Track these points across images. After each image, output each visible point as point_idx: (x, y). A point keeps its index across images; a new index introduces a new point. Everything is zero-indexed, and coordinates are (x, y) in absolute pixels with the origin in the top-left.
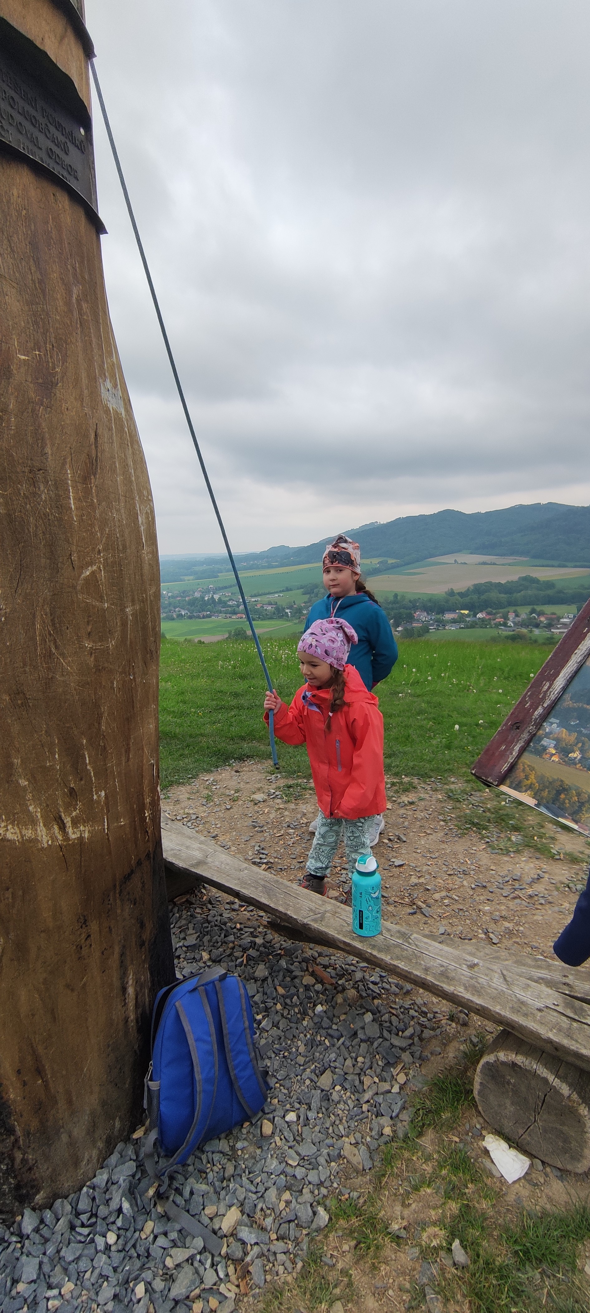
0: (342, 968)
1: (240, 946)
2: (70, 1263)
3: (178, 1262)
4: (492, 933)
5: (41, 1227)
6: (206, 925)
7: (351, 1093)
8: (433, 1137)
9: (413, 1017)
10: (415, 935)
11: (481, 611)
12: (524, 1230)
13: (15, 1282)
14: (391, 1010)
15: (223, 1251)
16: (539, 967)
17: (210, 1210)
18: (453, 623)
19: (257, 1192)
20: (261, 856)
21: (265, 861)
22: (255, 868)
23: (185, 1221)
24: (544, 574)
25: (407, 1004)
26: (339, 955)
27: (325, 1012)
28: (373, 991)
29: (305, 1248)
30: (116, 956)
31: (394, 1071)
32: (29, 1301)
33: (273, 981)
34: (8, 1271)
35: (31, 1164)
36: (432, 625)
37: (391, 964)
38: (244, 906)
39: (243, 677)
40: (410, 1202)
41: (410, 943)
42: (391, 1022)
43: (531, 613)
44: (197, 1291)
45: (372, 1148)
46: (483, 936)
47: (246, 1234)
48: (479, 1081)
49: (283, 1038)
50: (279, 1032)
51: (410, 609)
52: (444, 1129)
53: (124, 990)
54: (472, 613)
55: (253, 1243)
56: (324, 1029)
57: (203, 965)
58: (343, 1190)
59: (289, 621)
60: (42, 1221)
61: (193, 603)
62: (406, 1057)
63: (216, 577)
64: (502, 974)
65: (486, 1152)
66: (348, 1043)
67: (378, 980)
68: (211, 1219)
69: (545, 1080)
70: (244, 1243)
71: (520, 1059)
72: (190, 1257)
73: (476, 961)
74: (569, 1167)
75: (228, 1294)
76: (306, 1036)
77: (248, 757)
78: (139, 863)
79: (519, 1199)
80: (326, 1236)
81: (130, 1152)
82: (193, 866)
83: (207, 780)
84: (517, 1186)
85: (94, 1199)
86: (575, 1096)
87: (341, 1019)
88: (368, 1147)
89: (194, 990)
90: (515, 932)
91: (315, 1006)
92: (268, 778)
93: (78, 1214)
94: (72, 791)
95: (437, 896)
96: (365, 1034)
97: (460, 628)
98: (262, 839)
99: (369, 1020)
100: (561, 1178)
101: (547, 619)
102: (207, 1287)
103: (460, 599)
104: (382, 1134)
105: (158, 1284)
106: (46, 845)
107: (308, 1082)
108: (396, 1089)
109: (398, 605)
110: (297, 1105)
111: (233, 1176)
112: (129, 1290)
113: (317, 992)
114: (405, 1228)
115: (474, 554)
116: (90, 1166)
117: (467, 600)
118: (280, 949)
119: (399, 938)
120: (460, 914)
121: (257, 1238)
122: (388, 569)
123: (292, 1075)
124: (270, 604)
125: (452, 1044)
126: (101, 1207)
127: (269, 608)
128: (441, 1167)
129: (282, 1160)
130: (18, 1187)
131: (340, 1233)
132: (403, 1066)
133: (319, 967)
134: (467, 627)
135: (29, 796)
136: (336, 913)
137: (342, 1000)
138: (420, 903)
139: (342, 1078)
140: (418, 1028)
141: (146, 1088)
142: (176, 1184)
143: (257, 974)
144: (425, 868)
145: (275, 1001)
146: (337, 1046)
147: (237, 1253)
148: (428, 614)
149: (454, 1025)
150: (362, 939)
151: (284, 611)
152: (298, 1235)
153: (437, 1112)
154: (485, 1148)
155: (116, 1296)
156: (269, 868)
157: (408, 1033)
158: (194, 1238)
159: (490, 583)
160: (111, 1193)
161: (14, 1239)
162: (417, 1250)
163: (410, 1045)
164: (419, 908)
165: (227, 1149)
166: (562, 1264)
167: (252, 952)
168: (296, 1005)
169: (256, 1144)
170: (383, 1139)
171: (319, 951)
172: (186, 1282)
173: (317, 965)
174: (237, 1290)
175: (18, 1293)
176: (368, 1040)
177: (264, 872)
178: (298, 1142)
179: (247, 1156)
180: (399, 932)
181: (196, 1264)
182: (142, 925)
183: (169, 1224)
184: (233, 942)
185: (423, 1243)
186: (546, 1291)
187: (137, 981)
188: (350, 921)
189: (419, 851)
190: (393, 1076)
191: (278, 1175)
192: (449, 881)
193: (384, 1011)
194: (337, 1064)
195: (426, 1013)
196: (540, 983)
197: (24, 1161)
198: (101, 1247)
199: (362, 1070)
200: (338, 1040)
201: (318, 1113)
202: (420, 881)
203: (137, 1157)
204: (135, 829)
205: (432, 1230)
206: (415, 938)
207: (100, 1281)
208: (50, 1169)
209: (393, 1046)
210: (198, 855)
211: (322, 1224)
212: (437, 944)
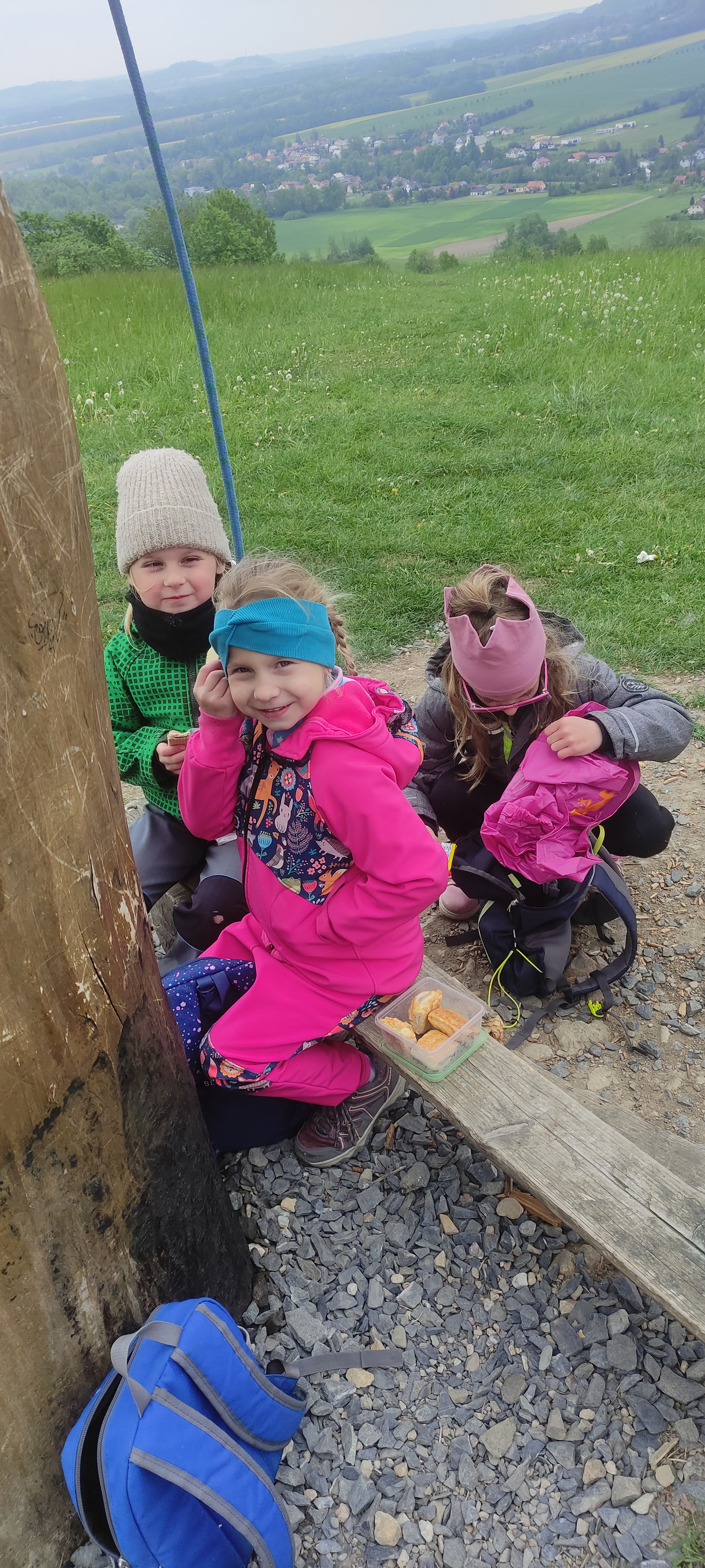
27: (533, 1289)
30: (39, 1267)
31: (655, 1456)
33: (436, 1201)
39: (504, 379)
49: (439, 1331)
50: (433, 1317)
56: (525, 1328)
59: (647, 189)
61: (427, 161)
62: (686, 1426)
63: (481, 88)
66: (567, 1371)
76: (486, 1335)
87: (564, 1311)
96: (606, 1358)
99: (619, 1327)
108: (650, 1500)
113: (523, 1239)
119: (685, 1222)
124: (604, 149)
127: (602, 160)
132: (677, 1446)
137: (571, 1267)
139: (540, 1448)
143: (404, 1182)
145: (435, 1247)
151: (635, 164)
168: (476, 1262)
176: (611, 1373)
187: (103, 1285)
190: (649, 1466)
199: (586, 1437)
209: (663, 1396)
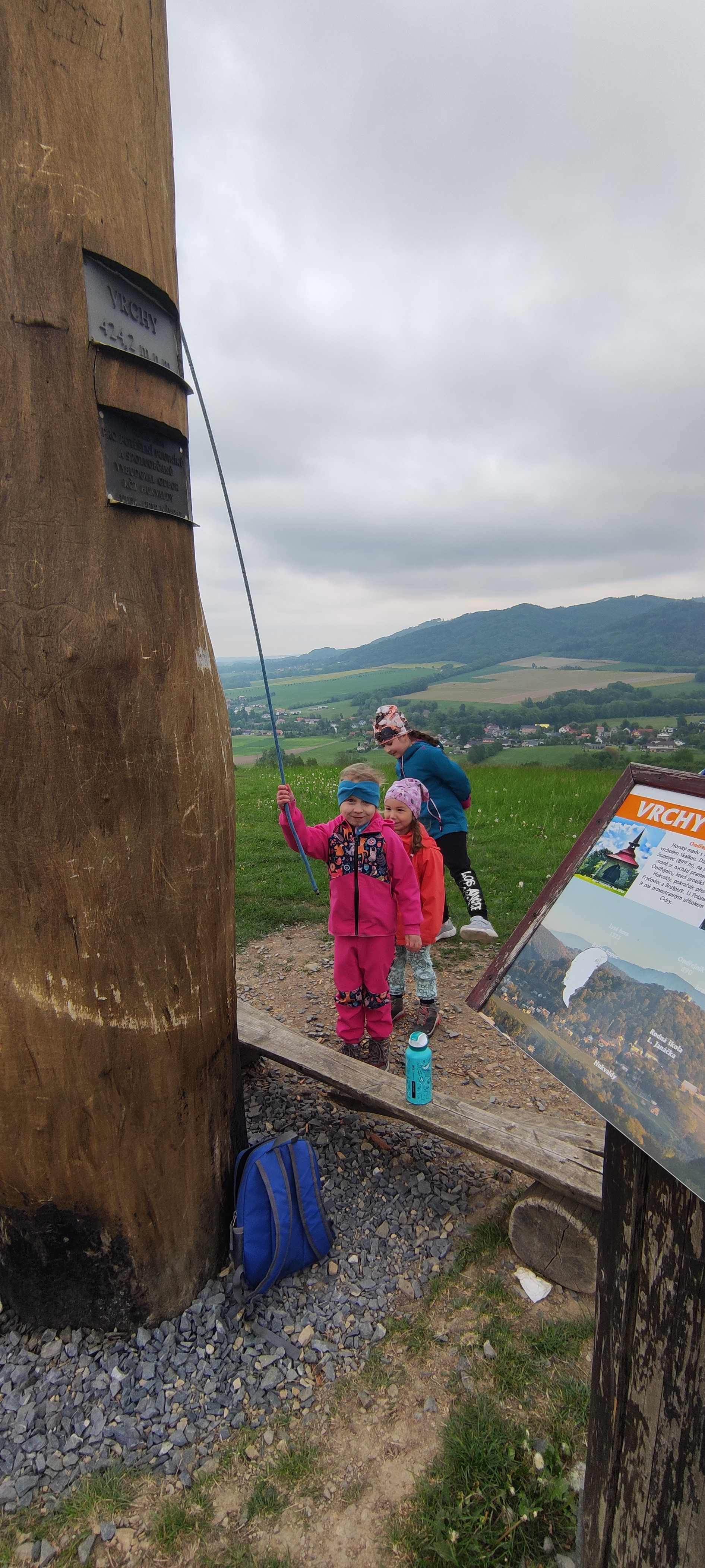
0: (398, 1135)
1: (301, 1116)
2: (179, 1367)
3: (265, 1365)
4: (540, 1101)
5: (153, 1341)
6: (268, 1097)
7: (405, 1239)
8: (473, 1271)
9: (461, 1177)
10: (462, 1103)
11: (564, 725)
12: (541, 1334)
13: (137, 1380)
14: (442, 1171)
15: (301, 1357)
16: (568, 1128)
17: (288, 1329)
18: (530, 739)
19: (326, 1316)
20: (317, 1028)
21: (322, 1034)
22: (312, 1041)
23: (269, 1336)
24: (639, 680)
25: (457, 1164)
26: (394, 1124)
27: (382, 1173)
28: (425, 1155)
29: (367, 1353)
30: (206, 1122)
31: (443, 1222)
32: (150, 1392)
33: (334, 1147)
34: (131, 1371)
35: (143, 1291)
36: (506, 741)
37: (440, 1128)
38: (302, 1079)
40: (453, 1317)
41: (457, 1110)
42: (441, 1181)
43: (624, 726)
44: (282, 1384)
45: (422, 1282)
46: (531, 1104)
47: (318, 1344)
48: (513, 1223)
49: (344, 1196)
50: (341, 1192)
51: (480, 723)
52: (484, 1264)
53: (212, 1150)
54: (553, 727)
55: (325, 1351)
56: (382, 1187)
57: (268, 1135)
58: (398, 1313)
59: (336, 737)
60: (153, 1337)
62: (454, 1209)
63: (249, 685)
64: (535, 1134)
65: (517, 1281)
66: (402, 1199)
67: (431, 1145)
68: (290, 1336)
69: (564, 1219)
70: (317, 1351)
71: (544, 1203)
72: (274, 1362)
73: (513, 1124)
74: (583, 1289)
75: (306, 1385)
76: (365, 1194)
77: (298, 921)
78: (223, 1044)
79: (540, 1313)
80: (384, 1344)
81: (219, 1286)
82: (256, 1041)
83: (258, 948)
84: (540, 1304)
85: (192, 1322)
86: (587, 1230)
87: (397, 1178)
88: (419, 1281)
89: (272, 1150)
90: (561, 1100)
91: (373, 1168)
92: (321, 946)
93: (181, 1332)
94: (175, 987)
95: (490, 1067)
96: (418, 1191)
97: (539, 745)
98: (318, 1011)
99: (421, 1179)
100: (577, 1299)
101: (641, 733)
102: (290, 1381)
103: (538, 710)
104: (431, 1271)
105: (251, 1380)
106: (157, 1033)
107: (367, 1232)
108: (444, 1235)
109: (465, 718)
110: (358, 1250)
111: (306, 1305)
112: (228, 1385)
113: (375, 1157)
114: (447, 1335)
115: (556, 656)
116: (188, 1296)
117: (547, 711)
118: (339, 1119)
119: (447, 1105)
120: (511, 1083)
121: (328, 1348)
122: (453, 675)
123: (354, 1227)
124: (312, 717)
125: (495, 1198)
126: (199, 1327)
127: (312, 722)
128: (479, 1291)
129: (347, 1292)
130: (133, 1309)
131: (396, 1341)
132: (451, 1217)
133: (376, 1135)
134: (547, 744)
135: (145, 994)
136: (391, 1084)
137: (397, 1163)
138: (473, 1074)
139: (398, 1228)
140: (466, 1186)
141: (231, 1233)
142: (258, 1310)
143: (318, 1142)
144: (479, 1039)
145: (336, 1165)
146: (393, 1201)
147: (312, 1358)
148: (501, 728)
149: (498, 1182)
150: (415, 1106)
151: (329, 726)
152: (361, 1344)
153: (478, 1252)
154: (517, 1278)
155: (217, 1390)
156: (325, 1041)
157: (456, 1190)
158: (277, 1348)
159: (575, 691)
160: (206, 1318)
161: (133, 1350)
162: (456, 1349)
163: (458, 1200)
164: (472, 1078)
165: (299, 1285)
166: (568, 1354)
167: (313, 1122)
168: (355, 1169)
169: (323, 1281)
170: (432, 1274)
171: (376, 1120)
172: (274, 1377)
173: (374, 1133)
174: (314, 1383)
175: (141, 1387)
176: (420, 1197)
177: (320, 1045)
178: (359, 1279)
179: (316, 1290)
180: (448, 1100)
181: (280, 1366)
182: (225, 1097)
183: (256, 1339)
184: (295, 1113)
185: (461, 1343)
186: (553, 1372)
187: (222, 1144)
188: (404, 1091)
189: (474, 1022)
190: (442, 1225)
191: (344, 1303)
192: (503, 1052)
193: (435, 1172)
194: (393, 1216)
195: (473, 1173)
196: (566, 1141)
197: (138, 1288)
198: (202, 1355)
199: (414, 1221)
200: (394, 1197)
201: (376, 1256)
202: (474, 1052)
203: (225, 1290)
204: (220, 1015)
205: (468, 1335)
206: (462, 1105)
207: (204, 1379)
208: (158, 1297)
209: (442, 1201)
210: (260, 1031)
211: (381, 1336)
212: (481, 1111)
